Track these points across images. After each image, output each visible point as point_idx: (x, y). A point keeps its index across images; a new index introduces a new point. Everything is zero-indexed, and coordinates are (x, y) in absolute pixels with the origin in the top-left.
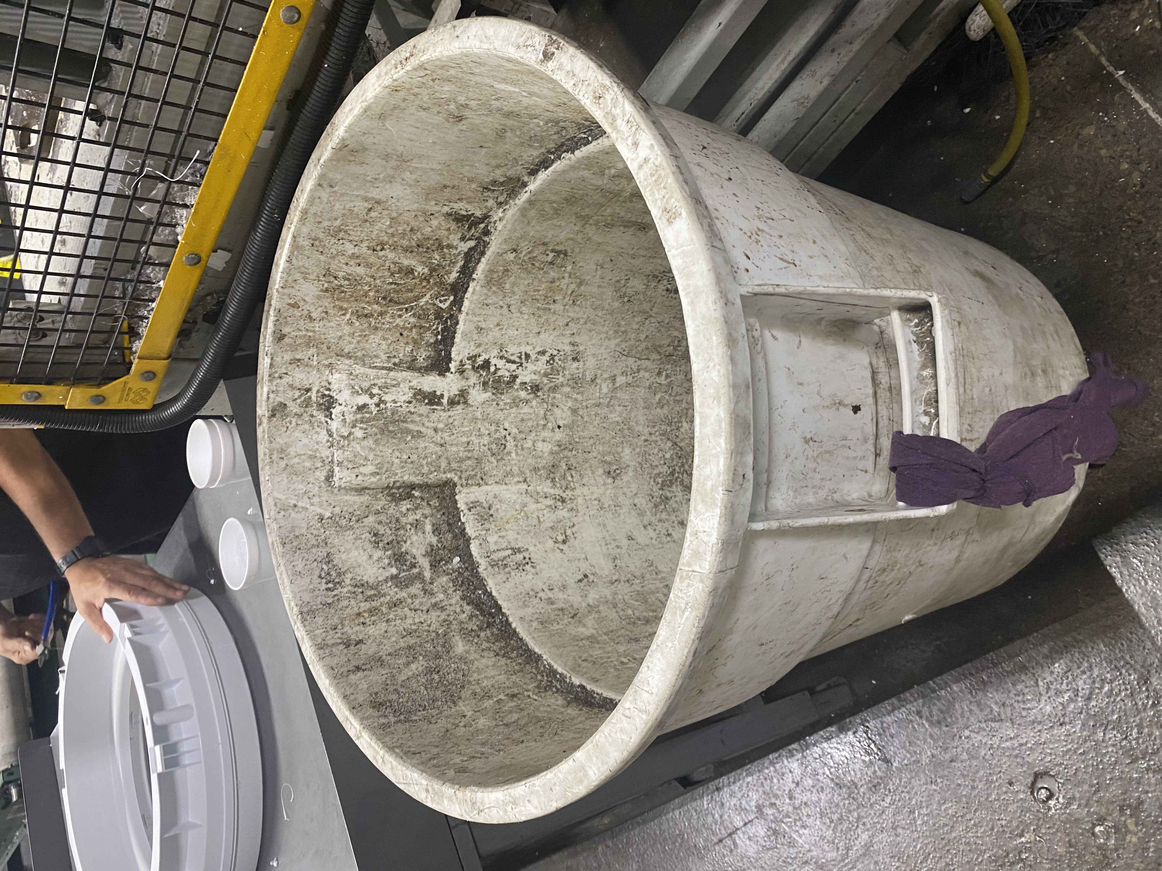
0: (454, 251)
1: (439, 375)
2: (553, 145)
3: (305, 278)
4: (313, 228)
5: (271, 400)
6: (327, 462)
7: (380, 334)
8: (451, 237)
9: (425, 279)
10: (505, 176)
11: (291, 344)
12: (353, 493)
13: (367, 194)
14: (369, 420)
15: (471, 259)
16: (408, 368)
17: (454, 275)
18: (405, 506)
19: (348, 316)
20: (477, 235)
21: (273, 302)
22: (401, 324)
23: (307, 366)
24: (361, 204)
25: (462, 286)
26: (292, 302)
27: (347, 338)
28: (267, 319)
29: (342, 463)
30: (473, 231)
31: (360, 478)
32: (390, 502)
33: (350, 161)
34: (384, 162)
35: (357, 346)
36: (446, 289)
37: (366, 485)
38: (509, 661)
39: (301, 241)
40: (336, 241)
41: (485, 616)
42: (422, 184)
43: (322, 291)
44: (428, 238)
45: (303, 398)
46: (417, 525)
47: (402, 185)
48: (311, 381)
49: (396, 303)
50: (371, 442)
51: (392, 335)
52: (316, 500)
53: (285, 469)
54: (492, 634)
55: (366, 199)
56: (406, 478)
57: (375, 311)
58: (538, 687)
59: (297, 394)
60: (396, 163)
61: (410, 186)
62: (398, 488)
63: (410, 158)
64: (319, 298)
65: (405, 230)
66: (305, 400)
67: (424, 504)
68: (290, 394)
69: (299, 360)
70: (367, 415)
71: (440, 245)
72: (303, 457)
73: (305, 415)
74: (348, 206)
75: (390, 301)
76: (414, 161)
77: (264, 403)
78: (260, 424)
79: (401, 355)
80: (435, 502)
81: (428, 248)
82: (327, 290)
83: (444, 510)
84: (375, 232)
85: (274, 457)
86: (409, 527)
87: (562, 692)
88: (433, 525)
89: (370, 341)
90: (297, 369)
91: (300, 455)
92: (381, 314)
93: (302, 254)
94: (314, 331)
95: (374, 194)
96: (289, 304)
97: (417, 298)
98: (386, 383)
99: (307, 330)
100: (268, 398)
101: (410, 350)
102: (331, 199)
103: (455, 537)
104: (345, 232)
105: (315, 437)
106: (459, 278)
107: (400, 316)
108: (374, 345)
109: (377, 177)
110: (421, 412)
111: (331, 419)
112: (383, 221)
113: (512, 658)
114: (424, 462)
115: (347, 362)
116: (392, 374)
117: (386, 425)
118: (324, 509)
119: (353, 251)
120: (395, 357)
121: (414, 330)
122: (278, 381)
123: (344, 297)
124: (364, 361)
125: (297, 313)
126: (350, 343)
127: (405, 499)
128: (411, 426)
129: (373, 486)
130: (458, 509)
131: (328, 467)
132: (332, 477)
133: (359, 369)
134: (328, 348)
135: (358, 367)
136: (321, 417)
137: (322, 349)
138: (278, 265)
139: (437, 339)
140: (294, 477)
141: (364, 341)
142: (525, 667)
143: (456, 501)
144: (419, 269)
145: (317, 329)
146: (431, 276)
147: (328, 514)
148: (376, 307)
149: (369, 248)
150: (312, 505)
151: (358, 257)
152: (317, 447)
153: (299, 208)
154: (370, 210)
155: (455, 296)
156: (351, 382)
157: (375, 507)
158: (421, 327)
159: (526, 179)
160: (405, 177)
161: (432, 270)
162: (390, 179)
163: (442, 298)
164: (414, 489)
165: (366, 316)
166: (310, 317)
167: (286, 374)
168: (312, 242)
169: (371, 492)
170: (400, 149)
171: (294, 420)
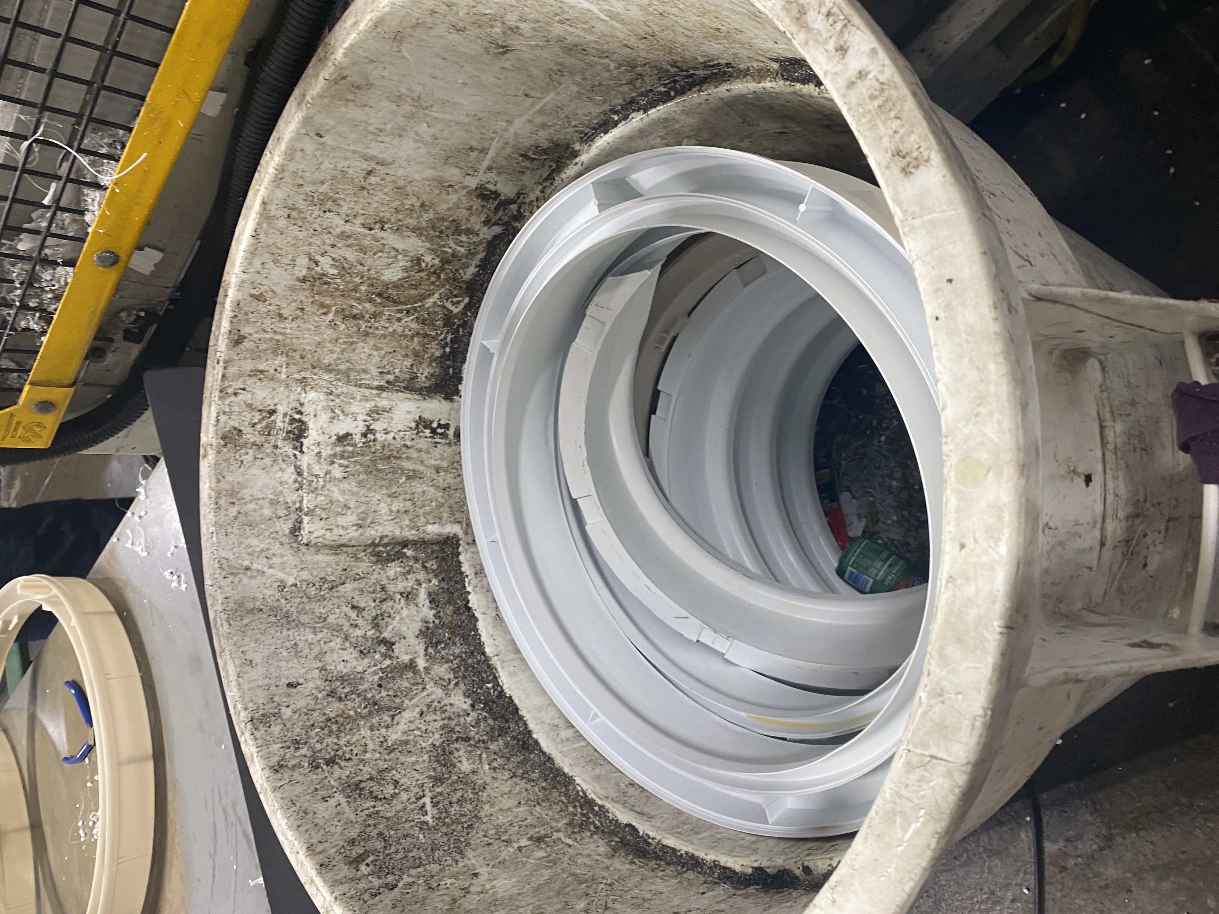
0: (475, 239)
1: (445, 399)
2: (620, 101)
3: (275, 261)
4: (291, 193)
5: (221, 424)
6: (293, 509)
7: (371, 341)
8: (473, 219)
9: (434, 273)
10: (551, 141)
11: (252, 350)
12: (327, 551)
13: (367, 151)
14: (353, 454)
15: (495, 250)
16: (406, 388)
17: (472, 270)
18: (394, 569)
19: (331, 316)
20: (506, 218)
21: (231, 292)
22: (400, 330)
23: (272, 379)
24: (359, 164)
25: (482, 285)
26: (254, 292)
27: (327, 345)
28: (221, 314)
29: (313, 511)
30: (501, 213)
31: (336, 531)
32: (375, 563)
33: (348, 100)
34: (394, 107)
35: (341, 356)
36: (461, 288)
37: (344, 541)
38: (528, 786)
39: (273, 210)
40: (321, 213)
41: (495, 719)
42: (442, 142)
43: (298, 279)
44: (443, 219)
45: (264, 423)
46: (408, 596)
47: (415, 141)
48: (276, 401)
49: (396, 302)
50: (354, 484)
51: (387, 344)
52: (276, 561)
53: (236, 518)
54: (507, 745)
55: (366, 158)
56: (397, 533)
57: (367, 312)
58: (570, 824)
59: (257, 417)
60: (410, 108)
61: (426, 144)
62: (386, 545)
63: (431, 103)
64: (293, 289)
65: (413, 205)
66: (267, 426)
67: (418, 566)
68: (248, 416)
69: (262, 372)
70: (350, 449)
71: (457, 229)
72: (260, 502)
73: (266, 445)
74: (340, 166)
75: (388, 299)
76: (435, 109)
77: (211, 429)
78: (205, 456)
79: (397, 371)
80: (432, 564)
81: (441, 232)
82: (304, 280)
83: (443, 575)
84: (375, 205)
85: (222, 502)
86: (399, 596)
87: (603, 832)
88: (429, 594)
89: (357, 351)
90: (259, 383)
91: (258, 499)
92: (375, 316)
93: (273, 228)
94: (283, 334)
95: (376, 150)
96: (252, 296)
97: (423, 297)
98: (376, 406)
99: (275, 332)
100: (218, 421)
101: (409, 364)
102: (318, 153)
103: (456, 611)
104: (334, 201)
105: (280, 474)
106: (477, 274)
107: (399, 320)
108: (362, 356)
109: (382, 127)
110: (420, 446)
111: (302, 452)
112: (386, 190)
113: (533, 781)
114: (421, 511)
115: (326, 377)
116: (384, 394)
117: (374, 461)
118: (288, 574)
119: (342, 229)
120: (389, 373)
121: (416, 339)
122: (233, 398)
123: (327, 291)
124: (348, 377)
125: (262, 308)
126: (332, 352)
127: (394, 560)
128: (407, 465)
129: (353, 543)
130: (462, 573)
131: (294, 516)
132: (300, 529)
133: (341, 388)
134: (302, 357)
135: (340, 384)
136: (288, 449)
137: (293, 358)
138: (239, 242)
139: (445, 352)
140: (247, 528)
141: (349, 350)
142: (551, 793)
143: (460, 562)
144: (428, 258)
145: (288, 331)
146: (442, 269)
147: (290, 580)
148: (368, 305)
149: (363, 225)
150: (271, 567)
151: (349, 237)
152: (281, 488)
153: (273, 164)
154: (369, 173)
155: (471, 298)
156: (332, 403)
157: (356, 571)
158: (425, 336)
159: (577, 147)
160: (421, 131)
161: (445, 261)
162: (400, 132)
163: (455, 300)
164: (405, 546)
165: (354, 317)
166: (280, 315)
167: (244, 389)
168: (288, 212)
169: (350, 550)
170: (418, 89)
171: (251, 452)
